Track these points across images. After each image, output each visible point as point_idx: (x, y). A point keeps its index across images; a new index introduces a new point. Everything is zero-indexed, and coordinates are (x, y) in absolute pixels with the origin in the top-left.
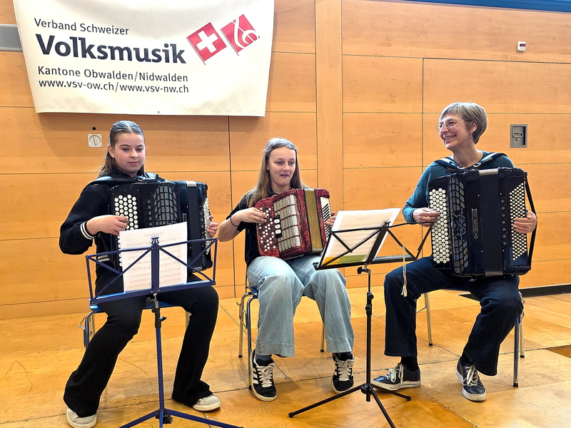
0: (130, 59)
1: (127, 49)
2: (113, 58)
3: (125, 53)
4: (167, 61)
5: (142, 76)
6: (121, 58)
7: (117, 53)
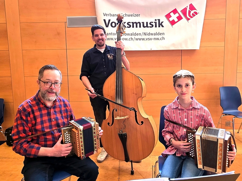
0: (140, 27)
1: (139, 23)
2: (133, 27)
3: (138, 24)
4: (156, 27)
5: (145, 34)
6: (137, 27)
7: (135, 24)
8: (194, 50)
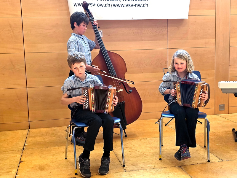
8: (183, 20)
